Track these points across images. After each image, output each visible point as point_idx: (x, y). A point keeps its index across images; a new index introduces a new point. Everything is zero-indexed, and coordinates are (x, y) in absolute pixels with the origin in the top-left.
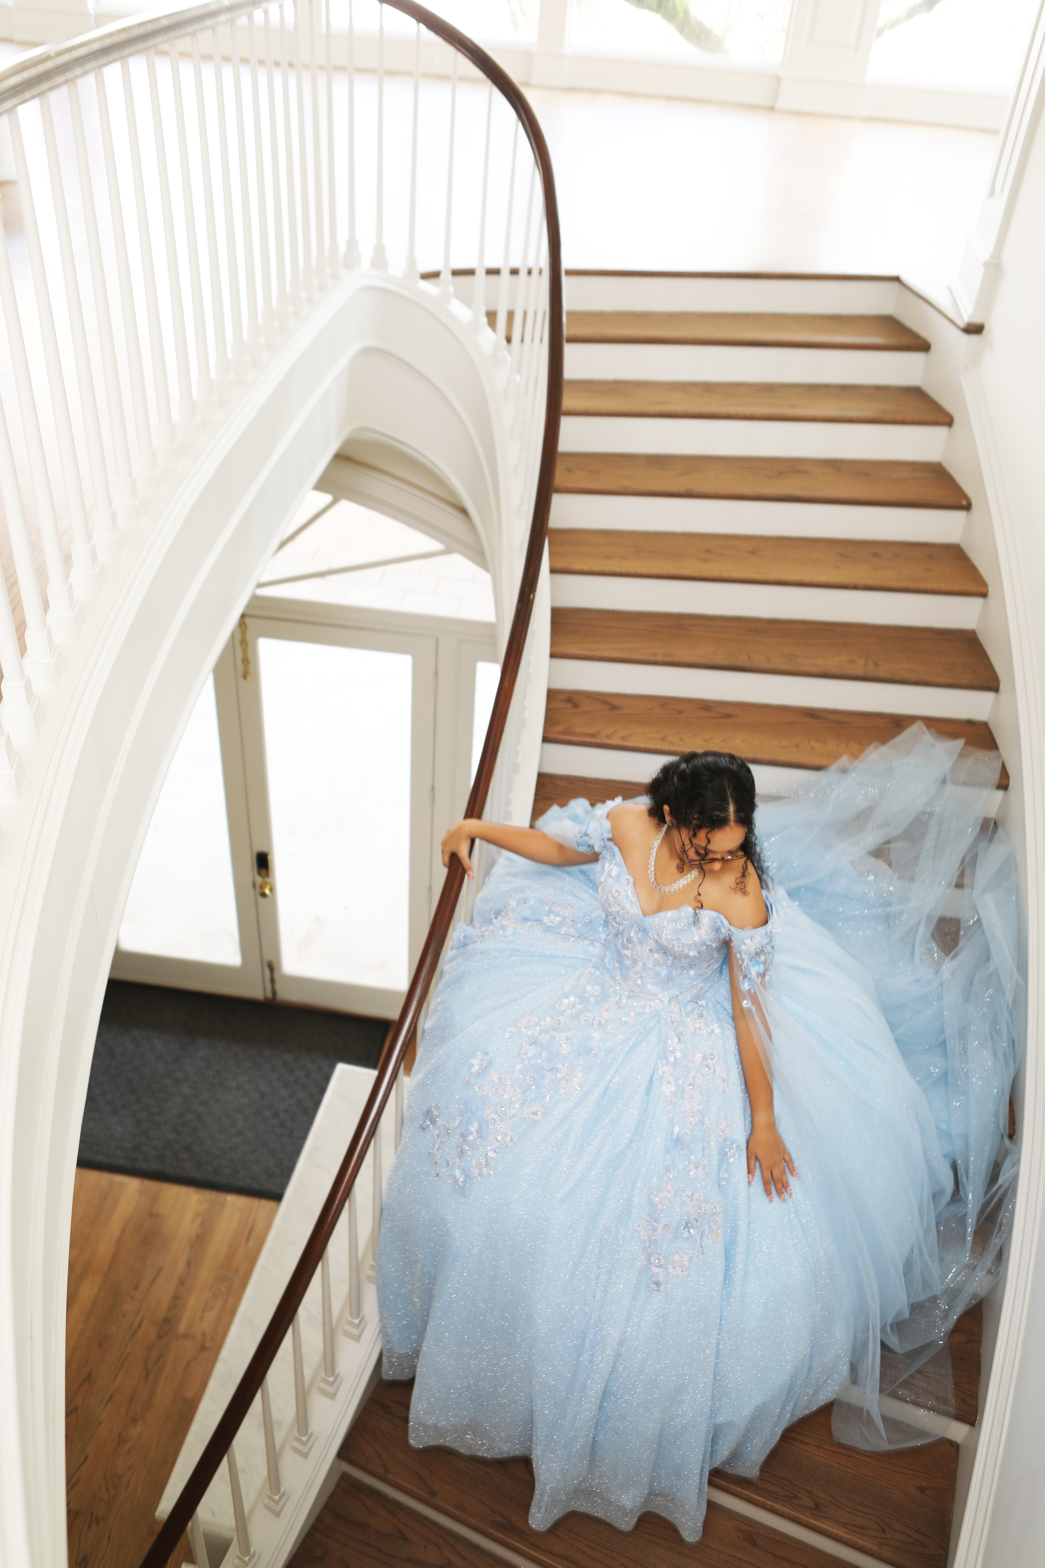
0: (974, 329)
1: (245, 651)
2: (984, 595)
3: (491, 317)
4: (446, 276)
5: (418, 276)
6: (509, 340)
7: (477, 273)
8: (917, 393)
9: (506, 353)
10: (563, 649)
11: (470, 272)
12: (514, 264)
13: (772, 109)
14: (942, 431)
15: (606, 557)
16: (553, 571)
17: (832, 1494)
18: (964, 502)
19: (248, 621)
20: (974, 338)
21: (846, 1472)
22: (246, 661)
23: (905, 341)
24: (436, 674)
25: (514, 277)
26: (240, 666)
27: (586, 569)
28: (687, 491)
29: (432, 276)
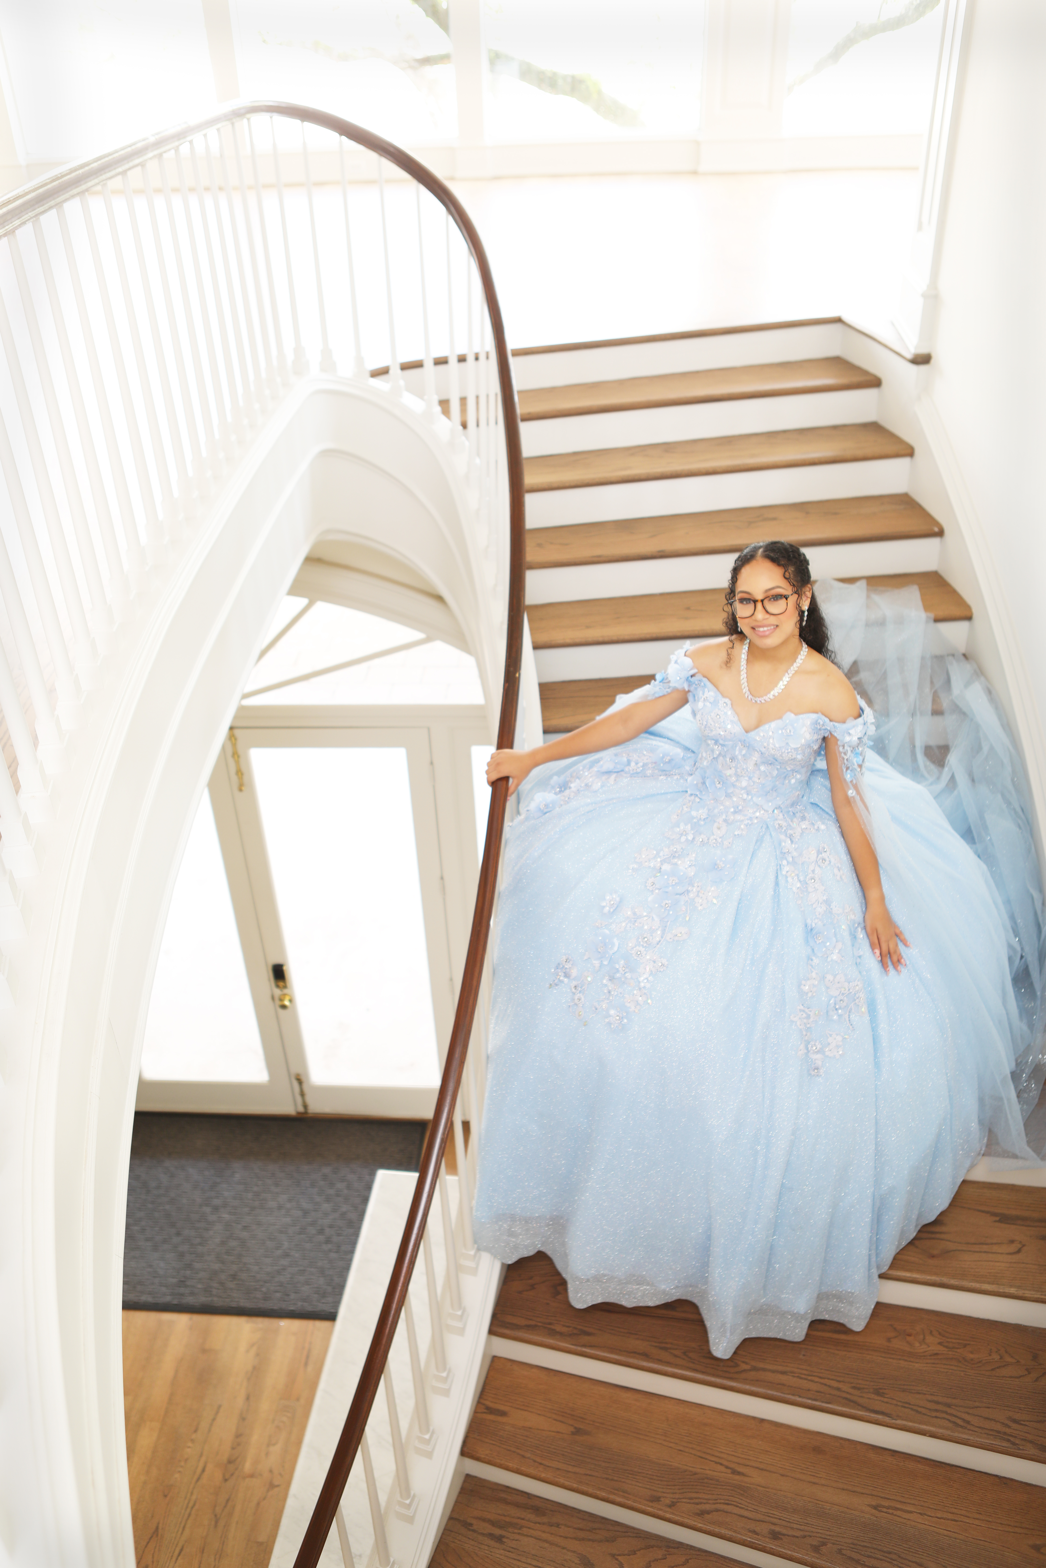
0: (922, 360)
1: (237, 763)
2: (969, 618)
3: (444, 404)
4: (395, 371)
5: (368, 375)
6: (464, 426)
7: (426, 364)
8: (874, 428)
9: (463, 438)
10: (555, 722)
11: (418, 365)
12: (461, 351)
13: (695, 173)
14: (904, 462)
15: (588, 627)
16: (536, 647)
17: (944, 1564)
18: (936, 529)
19: (237, 732)
20: (923, 368)
21: (955, 1539)
22: (240, 773)
23: (856, 379)
24: (432, 763)
25: (462, 364)
26: (235, 778)
27: (568, 641)
28: (659, 552)
29: (381, 372)
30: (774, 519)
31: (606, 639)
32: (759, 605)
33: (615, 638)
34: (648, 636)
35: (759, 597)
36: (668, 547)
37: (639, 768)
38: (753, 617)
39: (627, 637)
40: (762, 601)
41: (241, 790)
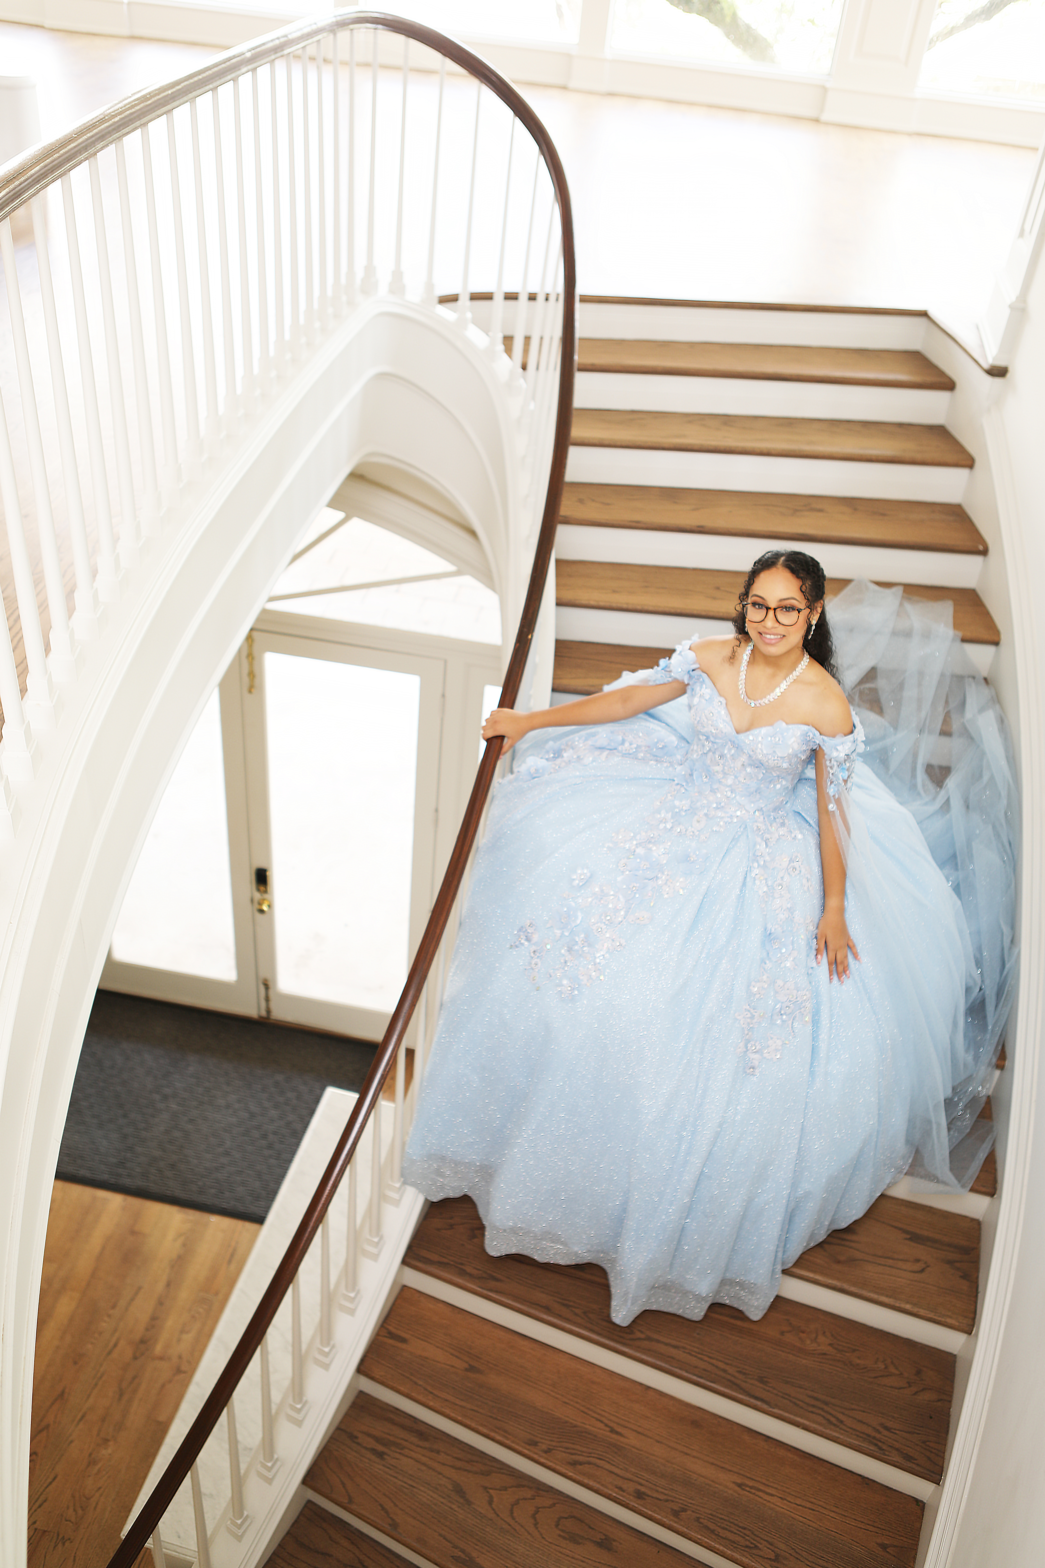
0: (998, 372)
1: (251, 664)
2: (996, 643)
3: (508, 340)
4: (464, 300)
5: (436, 300)
6: (524, 367)
7: (496, 297)
8: (940, 432)
9: (522, 381)
10: (566, 682)
11: (488, 297)
12: (533, 290)
13: (817, 121)
14: (963, 473)
15: (614, 592)
16: (559, 604)
17: (794, 1547)
18: (981, 548)
19: (255, 634)
20: (998, 381)
21: (809, 1526)
22: (252, 675)
23: (929, 379)
24: (443, 696)
25: (532, 303)
26: (246, 680)
27: (592, 603)
28: (699, 527)
29: (449, 299)
30: (821, 510)
31: (630, 607)
32: (771, 613)
33: (639, 607)
34: (673, 611)
35: (773, 605)
36: (708, 523)
37: (632, 749)
38: (762, 623)
39: (651, 609)
40: (775, 609)
41: (250, 691)
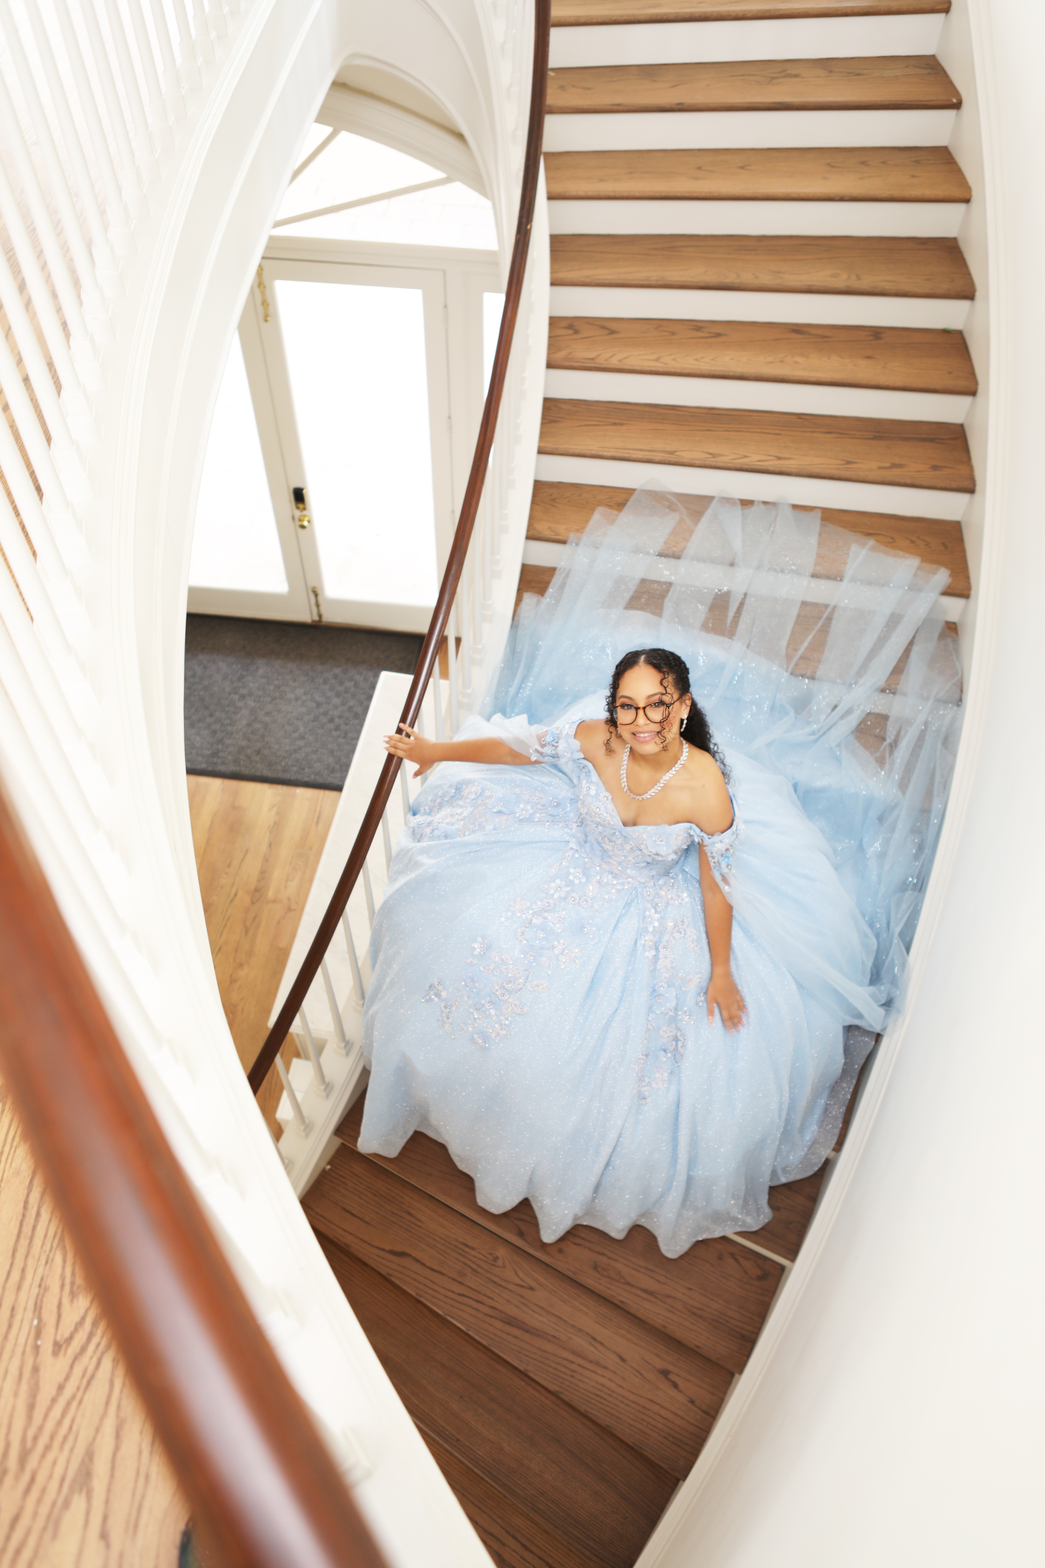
1: (263, 293)
2: (968, 201)
10: (563, 275)
14: (939, 18)
15: (601, 180)
16: (551, 197)
18: (955, 101)
19: (266, 263)
22: (265, 303)
24: (446, 306)
26: (260, 308)
27: (581, 194)
28: (679, 104)
30: (797, 76)
31: (617, 194)
32: (641, 712)
33: (626, 194)
34: (658, 195)
35: (641, 704)
36: (688, 100)
38: (635, 723)
39: (637, 194)
40: (644, 708)
41: (266, 321)
